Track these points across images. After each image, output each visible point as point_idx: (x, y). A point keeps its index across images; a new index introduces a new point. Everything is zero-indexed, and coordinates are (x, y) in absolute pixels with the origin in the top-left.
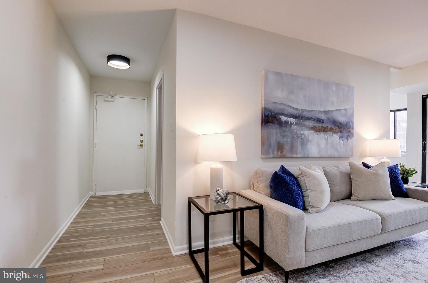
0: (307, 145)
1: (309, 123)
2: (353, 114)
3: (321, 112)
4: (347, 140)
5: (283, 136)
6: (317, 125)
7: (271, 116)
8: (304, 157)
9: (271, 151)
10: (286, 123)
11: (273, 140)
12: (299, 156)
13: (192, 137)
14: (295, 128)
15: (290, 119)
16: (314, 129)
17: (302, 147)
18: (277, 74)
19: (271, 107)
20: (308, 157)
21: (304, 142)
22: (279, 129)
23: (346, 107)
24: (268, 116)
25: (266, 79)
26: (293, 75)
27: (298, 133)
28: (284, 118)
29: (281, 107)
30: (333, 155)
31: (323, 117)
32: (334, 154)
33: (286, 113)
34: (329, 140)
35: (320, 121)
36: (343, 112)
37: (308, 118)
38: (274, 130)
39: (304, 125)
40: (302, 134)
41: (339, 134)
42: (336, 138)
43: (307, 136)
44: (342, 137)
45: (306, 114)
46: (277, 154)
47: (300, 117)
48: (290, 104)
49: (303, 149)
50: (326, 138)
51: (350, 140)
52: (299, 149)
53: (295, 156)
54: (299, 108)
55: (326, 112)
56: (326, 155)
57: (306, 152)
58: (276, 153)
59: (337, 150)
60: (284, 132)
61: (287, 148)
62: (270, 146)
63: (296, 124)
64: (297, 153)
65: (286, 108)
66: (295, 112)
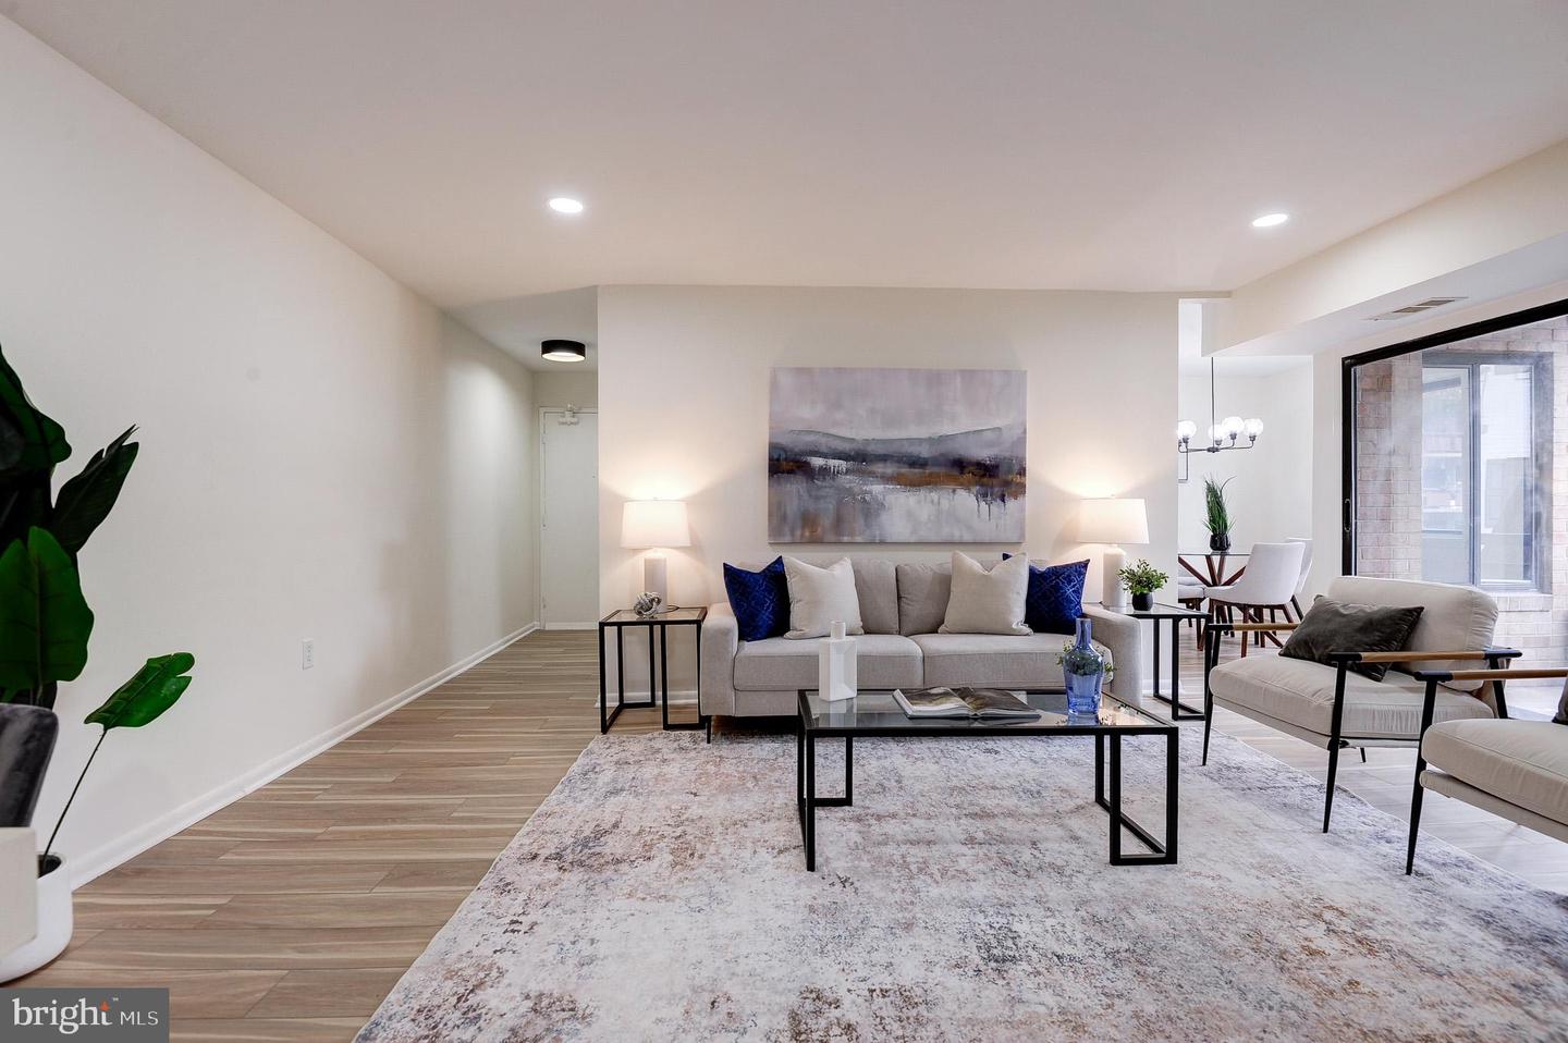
0: (878, 515)
1: (885, 467)
2: (1022, 441)
3: (920, 441)
4: (1003, 501)
5: (817, 498)
6: (905, 470)
7: (786, 459)
8: (872, 543)
9: (787, 529)
10: (824, 471)
11: (792, 508)
12: (859, 539)
14: (847, 481)
15: (833, 463)
16: (897, 479)
17: (866, 520)
18: (800, 371)
19: (785, 440)
20: (882, 543)
21: (871, 510)
22: (805, 485)
23: (998, 423)
24: (778, 460)
25: (774, 386)
26: (840, 369)
27: (856, 490)
28: (817, 462)
29: (810, 438)
30: (956, 538)
31: (925, 452)
32: (961, 536)
33: (824, 449)
34: (945, 504)
35: (915, 462)
36: (989, 436)
37: (884, 458)
38: (795, 487)
39: (872, 474)
40: (866, 492)
41: (975, 489)
42: (964, 501)
43: (880, 497)
44: (985, 495)
45: (871, 449)
46: (802, 536)
47: (861, 458)
48: (833, 431)
49: (868, 525)
50: (936, 500)
51: (1011, 504)
52: (860, 523)
53: (846, 539)
54: (857, 438)
55: (930, 440)
56: (934, 538)
57: (877, 532)
58: (798, 533)
59: (969, 528)
60: (820, 488)
61: (826, 521)
62: (784, 518)
63: (848, 472)
64: (852, 534)
65: (823, 440)
66: (846, 447)
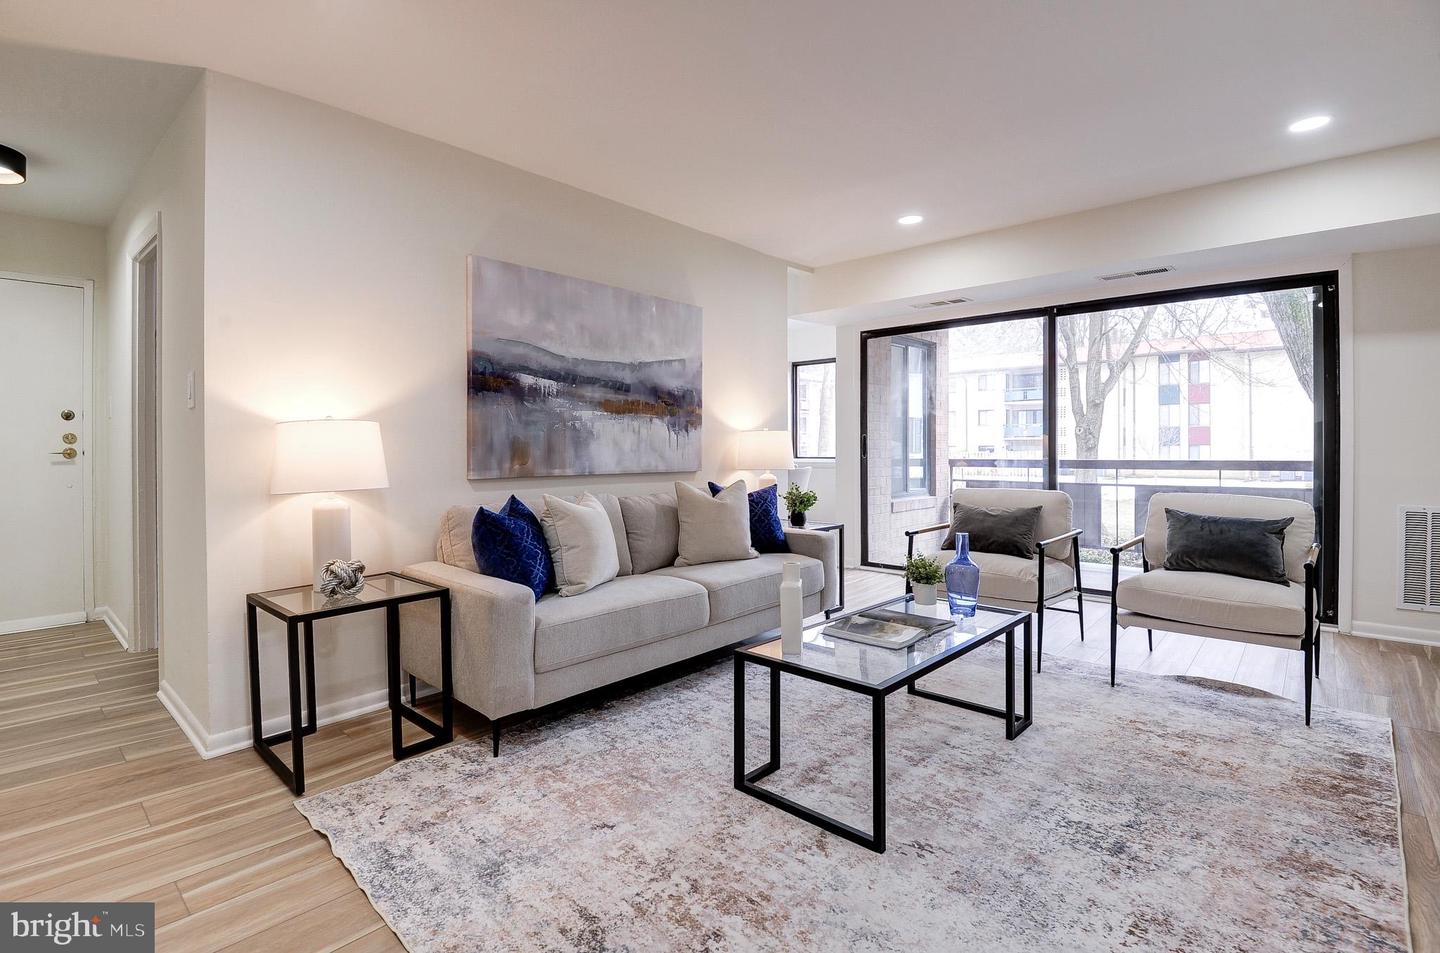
0: (588, 445)
1: (593, 391)
2: (698, 374)
3: (623, 366)
4: (687, 431)
5: (527, 424)
6: (612, 396)
7: (492, 374)
8: (581, 476)
9: (494, 463)
10: (534, 391)
11: (500, 435)
12: (569, 472)
13: (257, 426)
14: (558, 404)
15: (544, 383)
16: (607, 406)
17: (576, 451)
18: (507, 267)
19: (491, 349)
20: (592, 475)
21: (581, 438)
22: (514, 406)
23: (684, 355)
24: (483, 373)
25: (478, 278)
26: (549, 273)
27: (566, 415)
28: (527, 380)
29: (520, 350)
30: (652, 469)
31: (628, 377)
32: (657, 467)
33: (534, 366)
34: (644, 431)
35: (620, 388)
36: (676, 366)
37: (591, 381)
38: (502, 409)
39: (581, 398)
40: (576, 418)
41: (667, 418)
42: (658, 428)
43: (589, 424)
44: (674, 425)
45: (585, 371)
46: (511, 468)
47: (570, 379)
48: (544, 345)
49: (578, 457)
50: (637, 430)
51: (693, 432)
52: (570, 453)
53: (557, 472)
54: (567, 355)
55: (633, 367)
56: (636, 469)
57: (587, 464)
58: (507, 465)
59: (662, 457)
60: (530, 412)
61: (536, 452)
62: (490, 448)
63: (559, 394)
64: (563, 467)
65: (533, 354)
66: (556, 365)
